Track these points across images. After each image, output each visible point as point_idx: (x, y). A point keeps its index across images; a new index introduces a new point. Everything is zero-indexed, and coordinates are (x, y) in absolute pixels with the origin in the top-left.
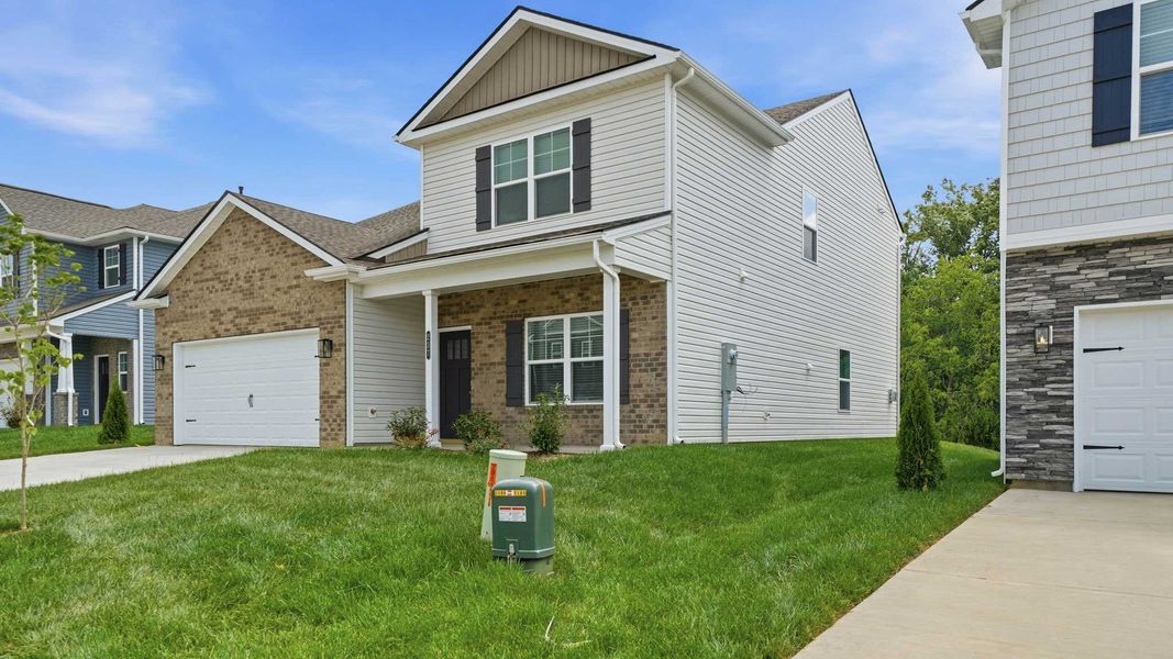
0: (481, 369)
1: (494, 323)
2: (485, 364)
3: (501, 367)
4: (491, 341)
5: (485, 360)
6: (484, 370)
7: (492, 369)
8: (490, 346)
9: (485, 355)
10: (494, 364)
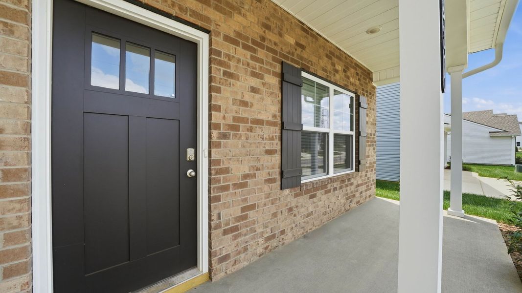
0: (235, 128)
1: (261, 53)
2: (244, 120)
3: (272, 128)
4: (255, 82)
5: (244, 113)
6: (242, 131)
7: (258, 131)
8: (254, 90)
9: (245, 104)
10: (259, 122)
